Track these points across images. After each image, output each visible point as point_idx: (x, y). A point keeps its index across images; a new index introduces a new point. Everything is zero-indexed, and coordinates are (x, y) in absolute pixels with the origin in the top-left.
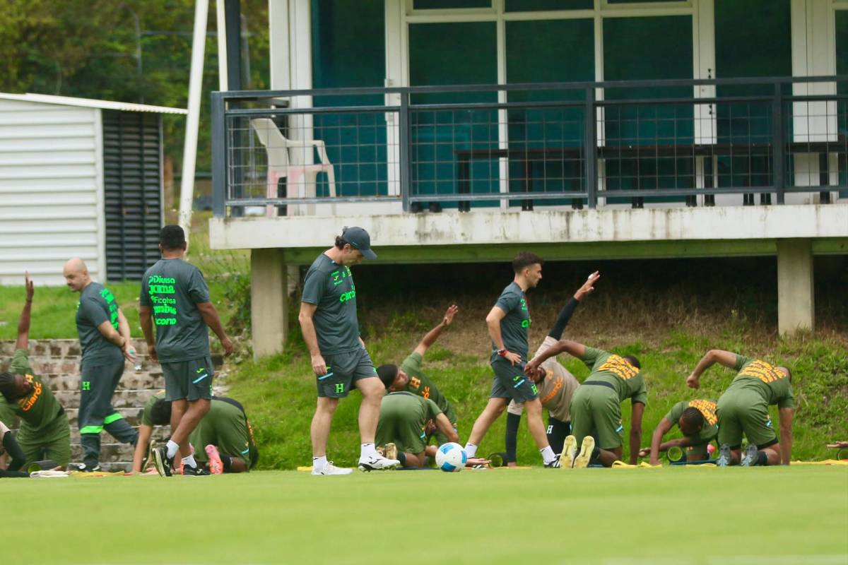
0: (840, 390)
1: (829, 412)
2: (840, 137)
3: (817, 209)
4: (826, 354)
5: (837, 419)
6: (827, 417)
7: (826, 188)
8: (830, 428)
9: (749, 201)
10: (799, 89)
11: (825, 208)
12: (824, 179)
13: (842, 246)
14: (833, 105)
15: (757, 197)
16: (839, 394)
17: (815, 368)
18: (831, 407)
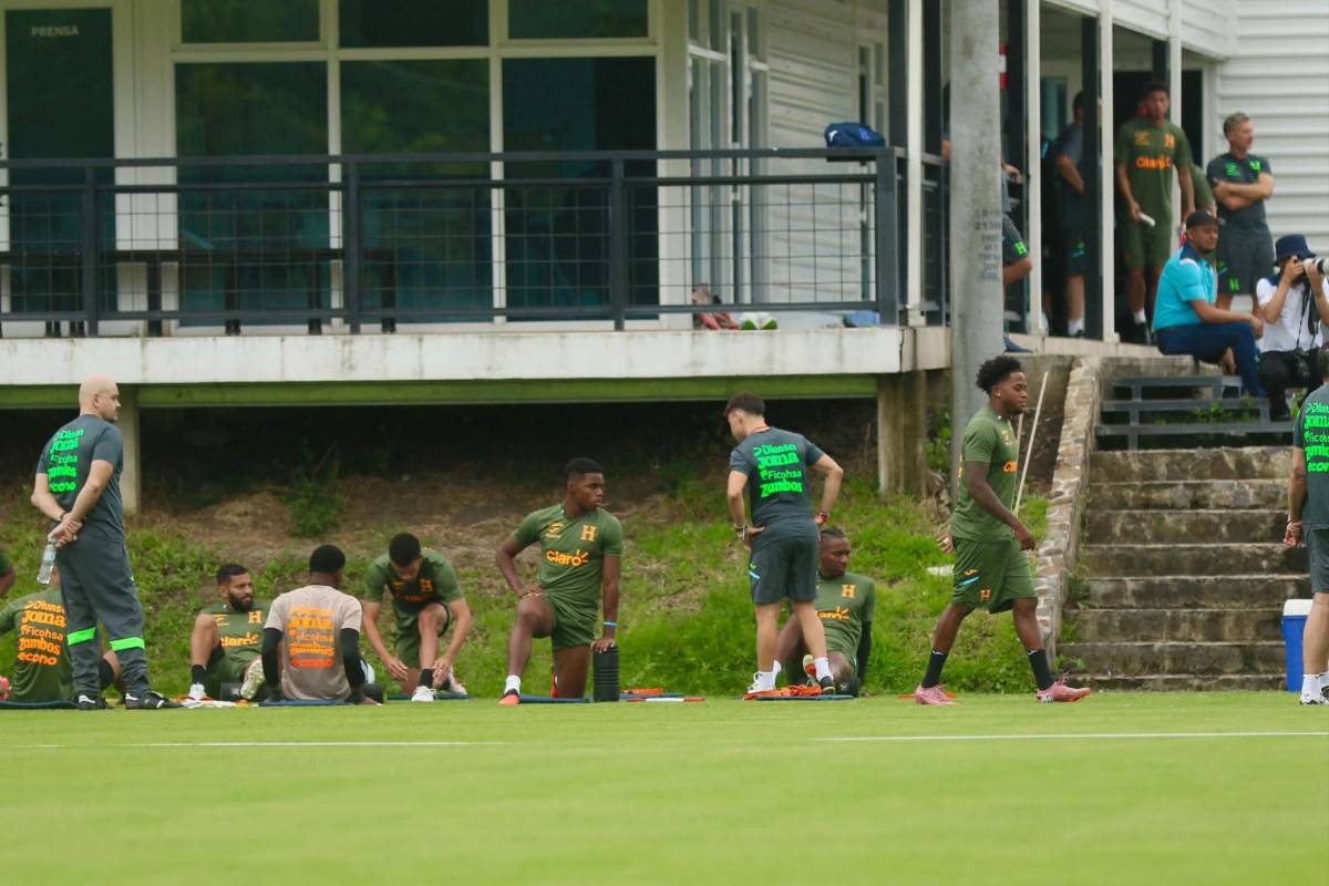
0: (172, 597)
1: (156, 629)
2: (181, 243)
3: (143, 344)
4: (154, 546)
6: (154, 634)
7: (156, 315)
8: (157, 651)
9: (53, 332)
10: (123, 176)
11: (156, 344)
12: (154, 302)
13: (180, 395)
14: (169, 201)
15: (65, 326)
16: (171, 603)
17: (139, 566)
18: (159, 621)
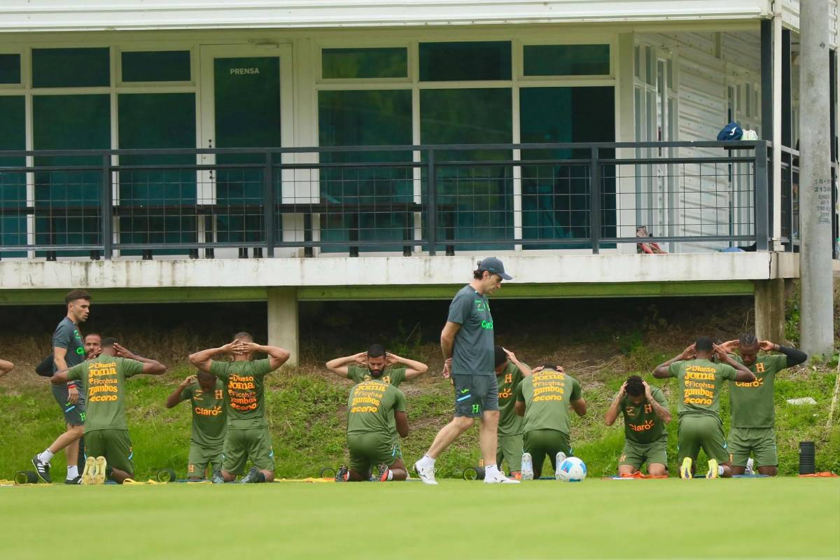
0: (320, 418)
1: (311, 437)
2: (322, 199)
3: (301, 262)
4: (308, 386)
5: (317, 443)
6: (309, 440)
7: (309, 244)
8: (311, 451)
9: (243, 254)
10: (286, 158)
11: (309, 261)
12: (308, 236)
13: (323, 294)
14: (316, 172)
15: (251, 251)
16: (319, 421)
17: (299, 399)
18: (312, 432)
